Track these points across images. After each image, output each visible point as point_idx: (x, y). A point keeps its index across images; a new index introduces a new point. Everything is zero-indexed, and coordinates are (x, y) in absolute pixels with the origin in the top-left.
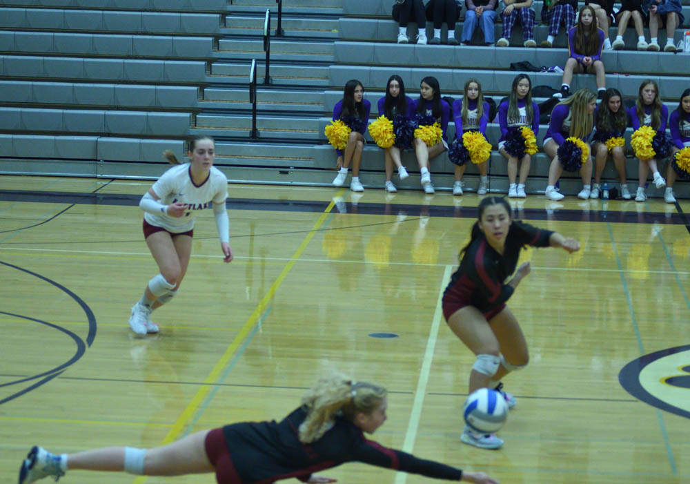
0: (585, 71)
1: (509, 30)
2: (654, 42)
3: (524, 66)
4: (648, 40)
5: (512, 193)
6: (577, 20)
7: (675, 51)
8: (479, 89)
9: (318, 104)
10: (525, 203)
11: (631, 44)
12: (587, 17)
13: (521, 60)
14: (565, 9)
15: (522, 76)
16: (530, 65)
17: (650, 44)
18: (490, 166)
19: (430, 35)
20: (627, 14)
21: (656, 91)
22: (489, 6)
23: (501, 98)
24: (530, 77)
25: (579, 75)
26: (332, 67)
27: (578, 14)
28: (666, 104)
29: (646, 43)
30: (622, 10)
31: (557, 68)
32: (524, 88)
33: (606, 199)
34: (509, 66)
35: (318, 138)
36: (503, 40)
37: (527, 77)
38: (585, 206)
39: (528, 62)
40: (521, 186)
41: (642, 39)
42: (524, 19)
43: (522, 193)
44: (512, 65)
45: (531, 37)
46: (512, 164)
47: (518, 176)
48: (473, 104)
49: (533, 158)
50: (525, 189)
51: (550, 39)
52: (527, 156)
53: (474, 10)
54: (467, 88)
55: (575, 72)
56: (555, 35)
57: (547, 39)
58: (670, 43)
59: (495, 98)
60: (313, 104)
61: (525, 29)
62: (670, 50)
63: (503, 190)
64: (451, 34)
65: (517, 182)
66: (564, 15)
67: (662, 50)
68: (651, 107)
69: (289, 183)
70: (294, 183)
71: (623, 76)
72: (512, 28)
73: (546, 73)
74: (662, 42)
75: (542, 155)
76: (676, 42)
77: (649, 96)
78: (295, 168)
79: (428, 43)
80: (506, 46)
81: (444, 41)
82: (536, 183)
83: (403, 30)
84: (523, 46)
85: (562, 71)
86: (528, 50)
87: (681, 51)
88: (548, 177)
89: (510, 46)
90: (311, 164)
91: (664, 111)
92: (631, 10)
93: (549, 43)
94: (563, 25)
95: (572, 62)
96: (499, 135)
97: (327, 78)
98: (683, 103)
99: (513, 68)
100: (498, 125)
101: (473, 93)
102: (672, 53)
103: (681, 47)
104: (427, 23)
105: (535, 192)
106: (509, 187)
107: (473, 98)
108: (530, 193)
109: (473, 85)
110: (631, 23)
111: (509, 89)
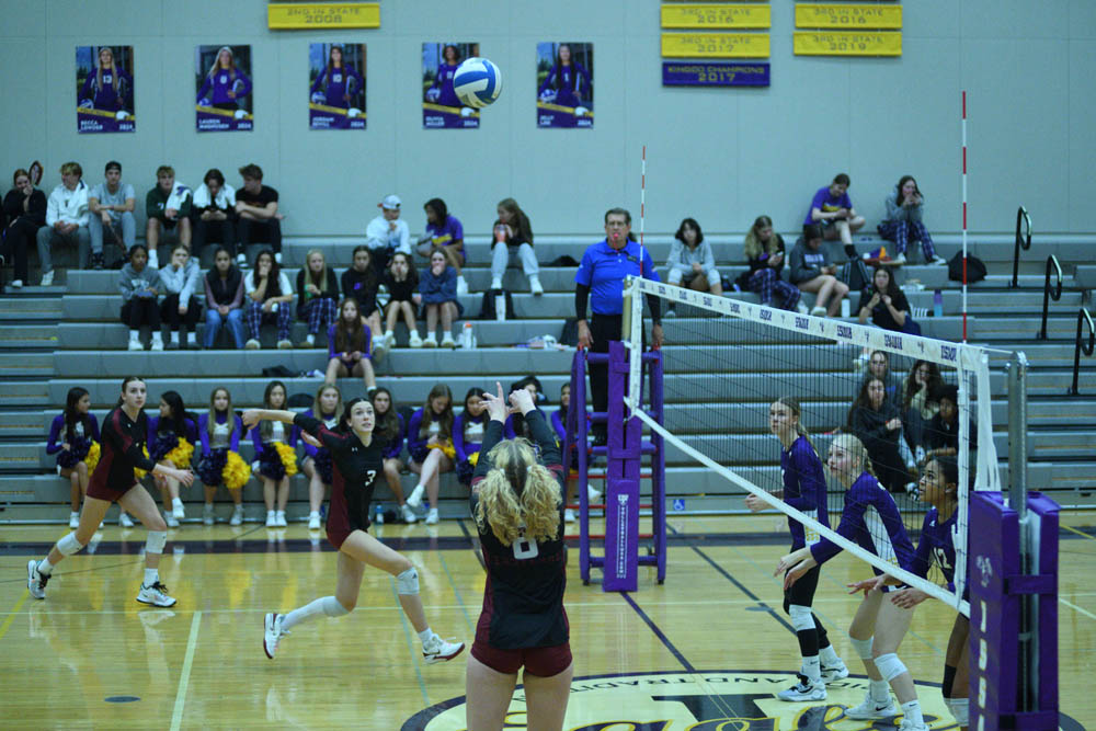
0: (350, 375)
2: (432, 338)
3: (279, 371)
4: (423, 335)
5: (271, 521)
7: (454, 348)
8: (228, 398)
9: (37, 426)
10: (286, 534)
11: (402, 341)
12: (350, 311)
13: (275, 365)
14: (326, 304)
15: (275, 384)
16: (286, 370)
17: (427, 340)
19: (166, 339)
20: (395, 305)
22: (235, 304)
24: (285, 384)
25: (344, 380)
26: (52, 382)
29: (419, 340)
30: (390, 301)
31: (317, 372)
32: (278, 397)
33: (380, 523)
34: (260, 372)
35: (38, 466)
36: (252, 342)
37: (280, 384)
39: (282, 367)
40: (281, 513)
41: (414, 334)
42: (282, 316)
43: (282, 522)
44: (264, 370)
46: (269, 488)
47: (276, 502)
48: (221, 416)
49: (293, 480)
50: (286, 517)
51: (310, 339)
52: (286, 478)
53: (217, 310)
54: (214, 397)
55: (339, 375)
56: (314, 334)
57: (305, 339)
58: (448, 338)
60: (31, 426)
62: (448, 346)
63: (259, 520)
64: (192, 338)
65: (276, 509)
66: (325, 311)
67: (440, 346)
69: (6, 522)
70: (12, 522)
71: (394, 379)
73: (304, 379)
74: (439, 338)
75: (301, 476)
76: (455, 337)
78: (13, 503)
79: (165, 349)
80: (255, 348)
81: (184, 346)
82: (298, 508)
83: (135, 334)
84: (276, 348)
85: (323, 376)
87: (460, 346)
88: (308, 501)
89: (262, 348)
90: (30, 498)
92: (401, 300)
93: (309, 343)
94: (323, 322)
95: (335, 362)
96: (253, 453)
97: (46, 395)
98: (470, 406)
99: (265, 374)
100: (251, 443)
101: (221, 403)
102: (449, 350)
103: (461, 342)
104: (162, 325)
105: (297, 519)
106: (266, 515)
107: (222, 409)
108: (291, 521)
109: (221, 393)
110: (401, 316)
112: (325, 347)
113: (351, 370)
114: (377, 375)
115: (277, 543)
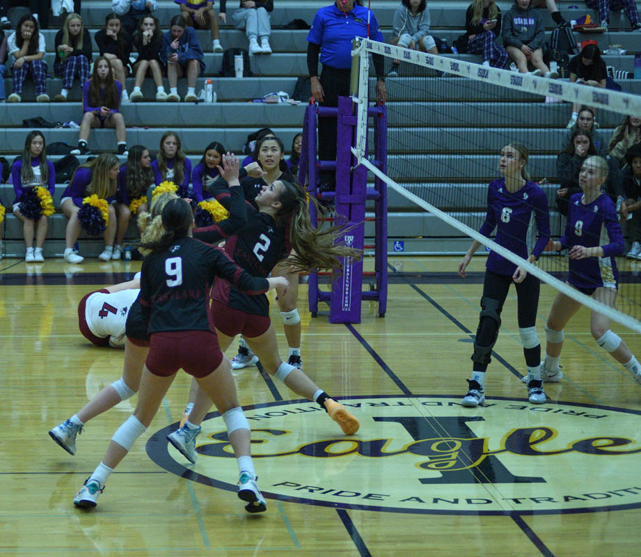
0: (102, 126)
1: (21, 85)
2: (174, 92)
3: (37, 122)
4: (167, 91)
5: (30, 257)
6: (91, 72)
7: (196, 102)
10: (43, 268)
11: (149, 95)
12: (103, 68)
13: (34, 116)
14: (79, 61)
15: (36, 133)
16: (44, 121)
17: (170, 95)
18: (5, 230)
20: (144, 63)
21: (178, 143)
23: (14, 157)
24: (44, 135)
25: (97, 130)
27: (92, 65)
28: (189, 157)
29: (165, 94)
30: (139, 60)
31: (72, 123)
32: (38, 145)
33: (128, 260)
34: (21, 123)
36: (14, 95)
37: (40, 133)
38: (107, 268)
39: (41, 118)
40: (38, 250)
41: (161, 89)
42: (36, 73)
43: (39, 257)
44: (24, 121)
45: (44, 91)
46: (28, 227)
47: (35, 239)
50: (43, 253)
51: (64, 93)
52: (44, 218)
55: (92, 127)
56: (68, 88)
57: (60, 93)
58: (191, 93)
59: (7, 157)
61: (38, 84)
62: (191, 100)
63: (20, 255)
65: (34, 246)
66: (78, 67)
67: (182, 100)
68: (173, 161)
71: (142, 130)
72: (23, 83)
73: (61, 129)
74: (182, 92)
75: (59, 216)
76: (197, 92)
77: (170, 148)
80: (17, 101)
82: (54, 245)
84: (35, 101)
85: (78, 126)
86: (41, 105)
87: (202, 101)
88: (65, 239)
89: (22, 101)
91: (187, 164)
92: (148, 59)
93: (63, 97)
94: (77, 77)
95: (89, 115)
98: (207, 156)
99: (26, 124)
100: (12, 186)
102: (193, 104)
103: (203, 96)
105: (53, 255)
106: (25, 252)
108: (48, 257)
110: (149, 73)
111: (22, 147)
112: (80, 101)
113: (102, 122)
114: (127, 126)
115: (35, 276)
